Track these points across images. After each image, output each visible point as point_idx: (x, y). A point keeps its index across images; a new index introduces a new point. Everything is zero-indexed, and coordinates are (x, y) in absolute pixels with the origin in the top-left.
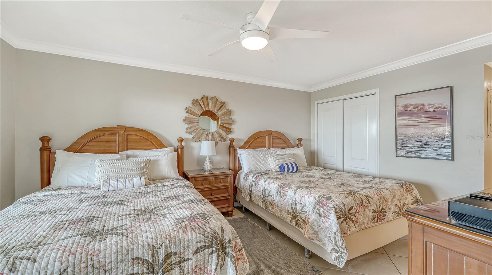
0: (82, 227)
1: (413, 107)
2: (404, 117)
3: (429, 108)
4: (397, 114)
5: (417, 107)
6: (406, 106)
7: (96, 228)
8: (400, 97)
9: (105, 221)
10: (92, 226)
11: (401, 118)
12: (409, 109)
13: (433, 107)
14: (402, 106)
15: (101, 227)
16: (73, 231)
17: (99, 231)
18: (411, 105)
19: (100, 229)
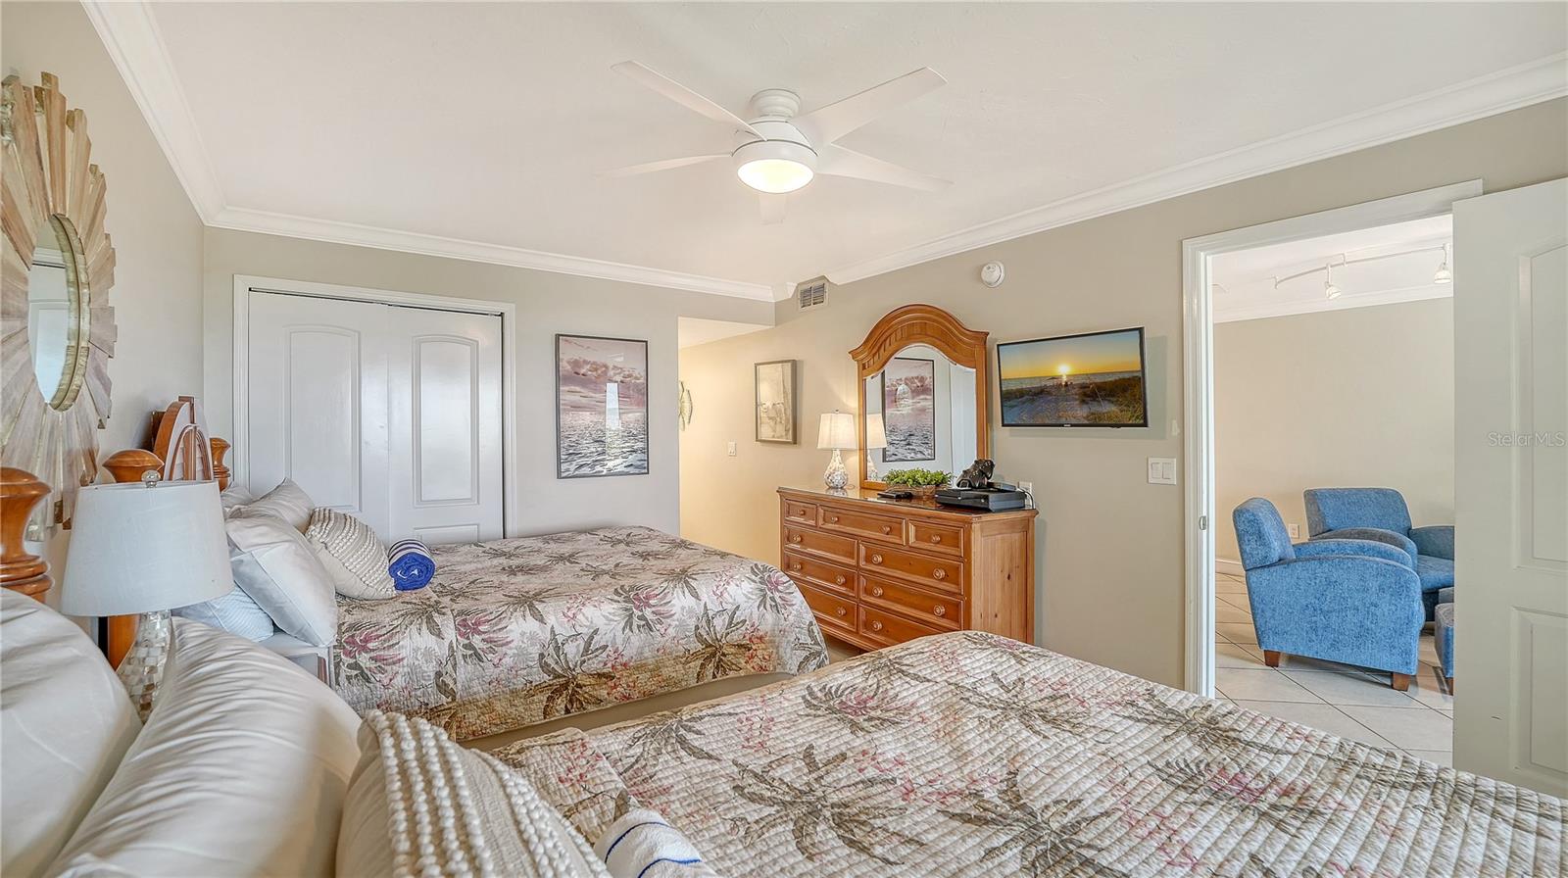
0: (1225, 763)
1: (588, 367)
2: (573, 388)
3: (615, 374)
4: (560, 379)
5: (596, 370)
6: (576, 364)
7: (1189, 744)
8: (567, 341)
9: (1148, 752)
10: (1196, 754)
11: (567, 388)
12: (583, 371)
13: (619, 373)
14: (568, 362)
15: (1178, 740)
16: (1254, 763)
17: (1189, 734)
18: (586, 362)
19: (1184, 735)
